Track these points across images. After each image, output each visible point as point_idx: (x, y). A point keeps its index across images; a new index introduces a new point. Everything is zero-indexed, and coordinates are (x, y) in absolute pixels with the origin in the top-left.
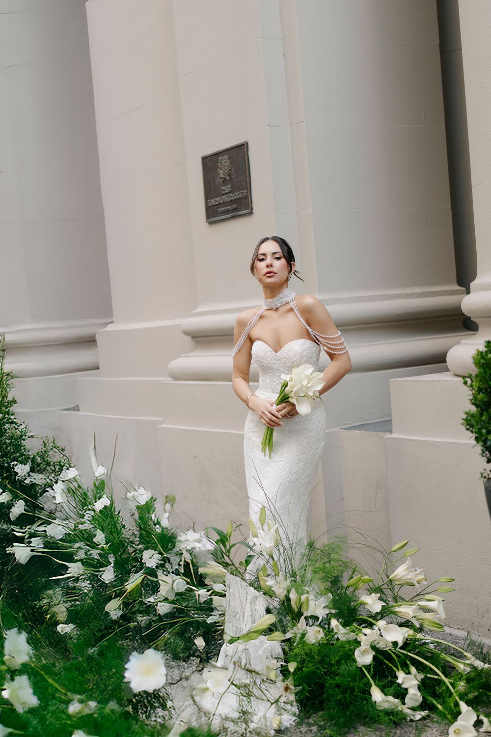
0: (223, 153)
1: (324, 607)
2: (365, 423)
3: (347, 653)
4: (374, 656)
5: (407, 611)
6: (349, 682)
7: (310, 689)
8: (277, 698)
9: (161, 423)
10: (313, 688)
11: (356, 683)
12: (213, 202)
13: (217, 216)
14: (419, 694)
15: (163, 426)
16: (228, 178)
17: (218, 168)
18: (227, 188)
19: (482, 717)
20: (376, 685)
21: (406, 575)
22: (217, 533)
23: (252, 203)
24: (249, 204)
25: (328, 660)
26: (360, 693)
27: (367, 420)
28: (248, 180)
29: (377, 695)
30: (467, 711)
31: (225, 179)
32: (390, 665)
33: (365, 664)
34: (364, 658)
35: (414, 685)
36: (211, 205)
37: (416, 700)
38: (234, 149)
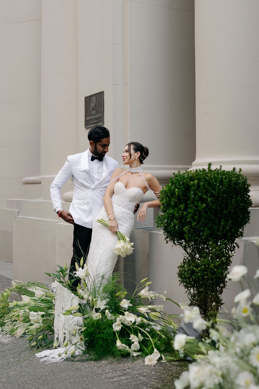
0: (93, 96)
1: (104, 305)
2: (147, 227)
3: (110, 324)
4: (122, 327)
5: (143, 309)
6: (106, 337)
7: (90, 339)
8: (76, 343)
9: (58, 222)
10: (92, 339)
11: (110, 337)
12: (88, 118)
13: (89, 125)
14: (138, 345)
15: (59, 223)
16: (95, 108)
17: (91, 103)
18: (94, 112)
19: (163, 356)
20: (119, 339)
21: (145, 293)
22: (60, 268)
23: (104, 120)
24: (102, 120)
25: (101, 327)
26: (111, 342)
27: (148, 225)
28: (103, 109)
29: (119, 343)
30: (156, 352)
31: (94, 108)
32: (129, 332)
33: (117, 330)
34: (117, 328)
35: (137, 340)
36: (87, 120)
37: (136, 347)
38: (98, 94)
